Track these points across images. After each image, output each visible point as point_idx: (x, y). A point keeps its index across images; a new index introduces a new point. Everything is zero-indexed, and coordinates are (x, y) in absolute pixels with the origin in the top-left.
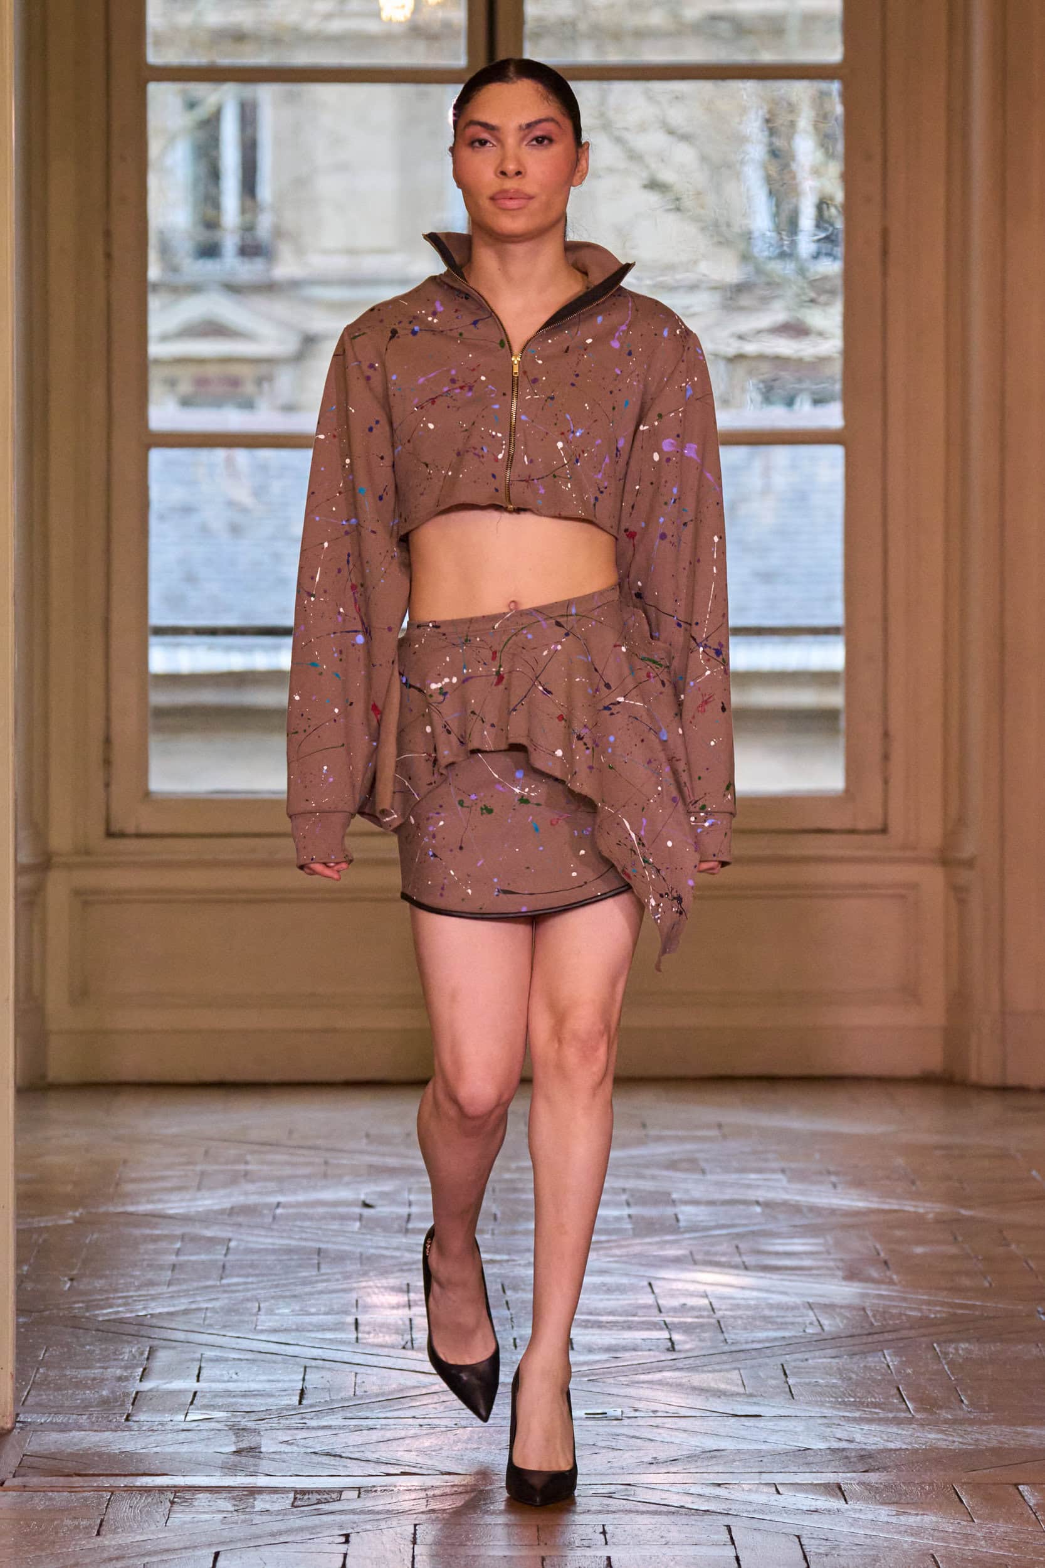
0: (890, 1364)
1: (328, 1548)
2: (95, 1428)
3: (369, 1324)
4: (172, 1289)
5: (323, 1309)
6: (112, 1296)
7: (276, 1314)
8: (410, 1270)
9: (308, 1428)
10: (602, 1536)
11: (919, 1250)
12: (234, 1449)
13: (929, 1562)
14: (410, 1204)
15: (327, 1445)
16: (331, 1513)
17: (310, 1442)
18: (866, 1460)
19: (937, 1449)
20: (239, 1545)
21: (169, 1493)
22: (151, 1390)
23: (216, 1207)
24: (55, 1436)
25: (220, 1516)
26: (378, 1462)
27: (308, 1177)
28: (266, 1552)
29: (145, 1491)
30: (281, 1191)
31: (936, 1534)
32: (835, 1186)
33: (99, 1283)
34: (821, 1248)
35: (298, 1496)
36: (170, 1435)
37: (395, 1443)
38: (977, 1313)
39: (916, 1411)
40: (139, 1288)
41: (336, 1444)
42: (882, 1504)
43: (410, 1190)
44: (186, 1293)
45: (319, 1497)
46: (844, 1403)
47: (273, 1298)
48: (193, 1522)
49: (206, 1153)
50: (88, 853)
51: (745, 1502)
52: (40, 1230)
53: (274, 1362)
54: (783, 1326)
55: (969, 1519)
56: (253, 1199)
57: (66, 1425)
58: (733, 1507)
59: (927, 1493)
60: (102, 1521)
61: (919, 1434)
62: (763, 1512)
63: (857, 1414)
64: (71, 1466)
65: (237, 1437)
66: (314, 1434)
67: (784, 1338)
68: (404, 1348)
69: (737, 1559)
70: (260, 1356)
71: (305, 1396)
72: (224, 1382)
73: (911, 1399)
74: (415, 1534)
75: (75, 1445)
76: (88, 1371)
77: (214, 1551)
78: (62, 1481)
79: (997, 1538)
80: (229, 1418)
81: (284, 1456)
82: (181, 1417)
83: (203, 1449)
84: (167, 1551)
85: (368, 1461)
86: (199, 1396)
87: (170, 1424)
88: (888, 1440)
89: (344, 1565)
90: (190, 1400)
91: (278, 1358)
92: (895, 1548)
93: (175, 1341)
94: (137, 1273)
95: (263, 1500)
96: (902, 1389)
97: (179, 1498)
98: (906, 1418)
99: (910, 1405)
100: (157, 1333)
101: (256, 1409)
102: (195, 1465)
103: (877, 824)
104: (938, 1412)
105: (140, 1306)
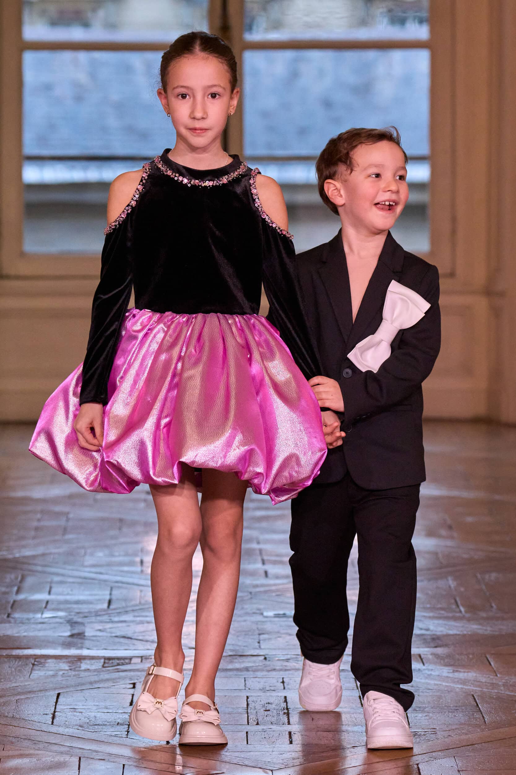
0: (452, 586)
1: (123, 691)
4: (36, 541)
5: (122, 553)
7: (94, 557)
9: (113, 622)
10: (282, 684)
11: (469, 519)
12: (68, 634)
13: (471, 699)
16: (126, 671)
17: (113, 630)
18: (436, 641)
19: (477, 634)
20: (71, 689)
21: (31, 659)
22: (21, 600)
25: (61, 672)
28: (87, 693)
29: (18, 658)
31: (476, 683)
36: (32, 626)
38: (502, 555)
39: (466, 612)
41: (129, 631)
42: (446, 665)
44: (43, 544)
45: (118, 662)
47: (93, 547)
48: (45, 676)
53: (94, 584)
55: (495, 674)
59: (471, 660)
61: (465, 626)
63: (431, 614)
65: (71, 627)
66: (115, 625)
71: (111, 604)
72: (65, 595)
73: (463, 606)
77: (57, 692)
79: (511, 685)
80: (66, 616)
81: (98, 638)
82: (39, 615)
83: (49, 633)
84: (30, 692)
85: (147, 641)
86: (50, 603)
87: (34, 619)
88: (449, 629)
89: (132, 701)
90: (44, 605)
91: (96, 582)
92: (451, 691)
93: (37, 571)
94: (15, 532)
95: (86, 663)
96: (458, 599)
97: (37, 662)
98: (459, 616)
99: (462, 609)
100: (26, 567)
101: (83, 611)
102: (47, 643)
103: (448, 271)
104: (479, 613)
105: (16, 551)
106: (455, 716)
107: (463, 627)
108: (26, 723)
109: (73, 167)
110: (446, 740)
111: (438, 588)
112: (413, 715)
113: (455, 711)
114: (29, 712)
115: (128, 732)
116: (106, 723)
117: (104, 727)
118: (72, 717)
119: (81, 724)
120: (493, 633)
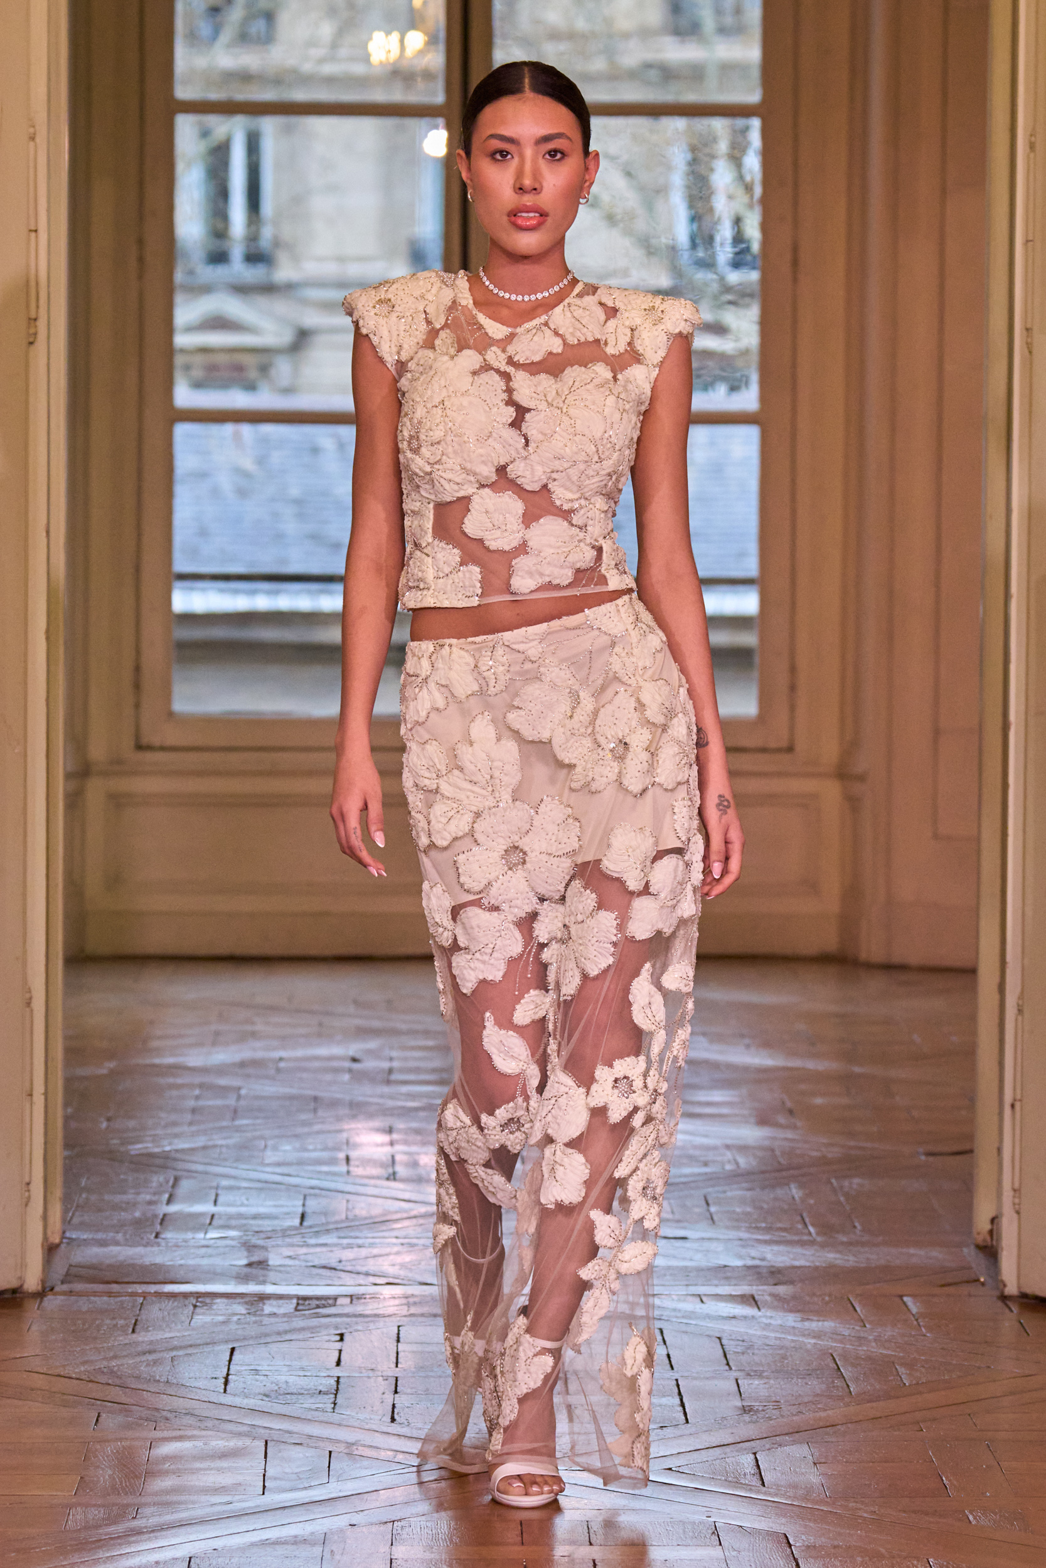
0: (796, 1197)
1: (326, 1345)
2: (129, 1244)
3: (358, 1159)
4: (194, 1128)
5: (319, 1147)
6: (142, 1134)
7: (279, 1151)
8: (392, 1115)
9: (308, 1246)
11: (819, 1101)
12: (244, 1262)
13: (829, 1360)
14: (391, 1059)
15: (324, 1260)
16: (329, 1316)
17: (309, 1257)
18: (776, 1275)
19: (835, 1266)
20: (251, 1342)
21: (192, 1298)
22: (175, 1213)
23: (229, 1061)
24: (96, 1250)
25: (236, 1318)
26: (367, 1274)
27: (306, 1036)
28: (274, 1348)
30: (283, 1048)
31: (835, 1336)
32: (748, 1046)
33: (131, 1124)
34: (736, 1099)
36: (192, 1251)
37: (380, 1259)
38: (868, 1153)
39: (818, 1234)
40: (166, 1126)
41: (332, 1259)
42: (791, 1311)
43: (392, 1048)
44: (205, 1132)
45: (318, 1303)
46: (757, 1228)
47: (277, 1137)
48: (212, 1323)
49: (220, 1016)
50: (119, 762)
51: (675, 1310)
52: (83, 1079)
53: (279, 1190)
54: (706, 1164)
55: (863, 1324)
56: (260, 1055)
57: (105, 1241)
58: (666, 1313)
59: (827, 1303)
60: (136, 1320)
61: (817, 1254)
62: (690, 1318)
63: (767, 1237)
64: (109, 1275)
65: (249, 1252)
66: (312, 1250)
67: (706, 1174)
68: (388, 1179)
69: (668, 1356)
70: (266, 1185)
71: (305, 1219)
72: (238, 1206)
73: (813, 1225)
74: (398, 1334)
75: (112, 1257)
76: (123, 1196)
77: (231, 1347)
78: (101, 1287)
79: (889, 1341)
80: (241, 1237)
81: (288, 1269)
82: (201, 1235)
83: (219, 1262)
84: (191, 1346)
85: (358, 1273)
86: (216, 1217)
87: (193, 1240)
88: (794, 1259)
89: (339, 1359)
90: (208, 1221)
91: (283, 1187)
92: (801, 1348)
93: (196, 1172)
94: (163, 1115)
95: (271, 1305)
96: (805, 1215)
97: (201, 1302)
98: (809, 1240)
99: (812, 1229)
100: (180, 1165)
101: (264, 1229)
102: (214, 1275)
103: (784, 744)
104: (836, 1236)
105: (165, 1142)
106: (807, 1384)
107: (814, 1255)
108: (187, 1390)
109: (236, 592)
110: (794, 1418)
111: (776, 1199)
112: (746, 1381)
113: (807, 1377)
114: (192, 1375)
115: (335, 1404)
116: (302, 1391)
117: (300, 1397)
118: (253, 1382)
119: (267, 1393)
120: (857, 1265)
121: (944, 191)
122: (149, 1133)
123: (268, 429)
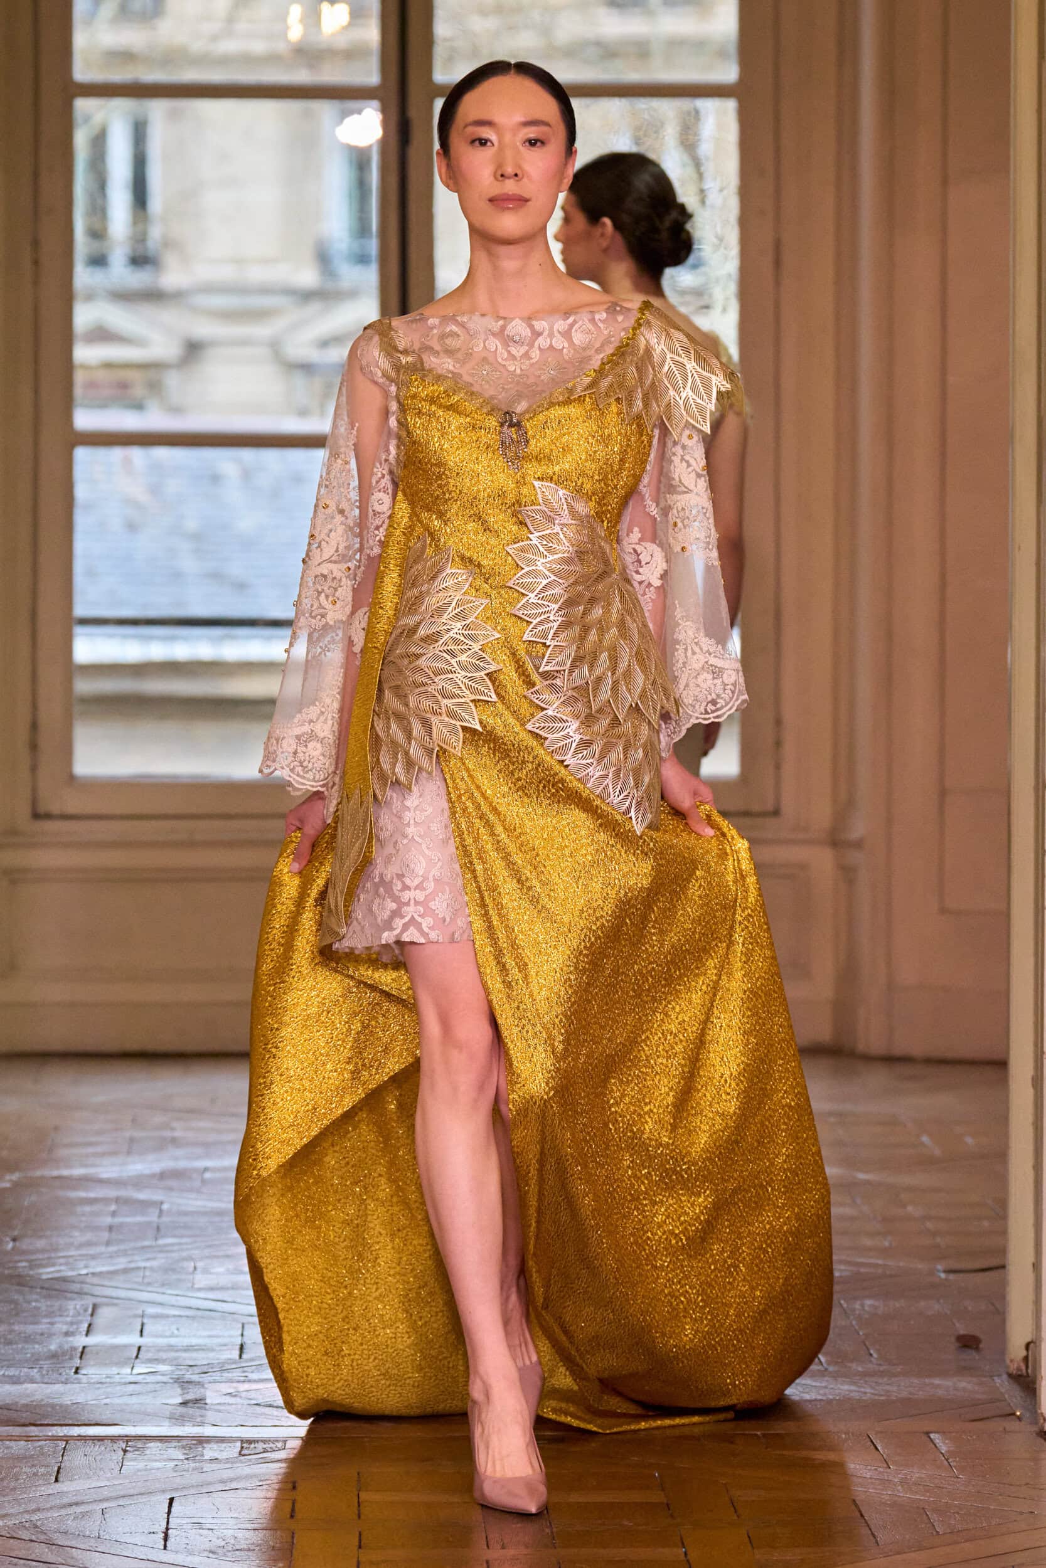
2: (46, 1381)
4: (112, 1248)
6: (53, 1255)
7: (210, 1273)
9: (249, 1381)
12: (180, 1401)
13: (851, 1505)
15: (269, 1397)
16: (278, 1461)
17: (253, 1395)
19: (849, 1399)
20: (192, 1491)
21: (121, 1442)
22: (94, 1346)
23: (147, 1172)
24: (9, 1388)
25: (172, 1464)
27: (233, 1143)
28: (218, 1498)
29: (99, 1440)
30: (207, 1156)
33: (40, 1244)
35: (245, 1445)
36: (118, 1388)
38: (880, 1271)
39: (829, 1363)
40: (81, 1246)
44: (125, 1253)
45: (265, 1446)
47: (207, 1257)
48: (146, 1470)
49: (134, 1121)
50: (14, 832)
53: (213, 1318)
55: (885, 1465)
56: (182, 1164)
57: (19, 1377)
59: (844, 1441)
60: (59, 1468)
61: (832, 1386)
64: (25, 1416)
65: (182, 1389)
66: (255, 1386)
69: (667, 1504)
70: (199, 1313)
71: (245, 1351)
72: (166, 1337)
74: (358, 1481)
75: (28, 1396)
76: (36, 1327)
77: (169, 1497)
78: (17, 1431)
79: (916, 1484)
80: (173, 1371)
81: (229, 1407)
82: (128, 1370)
83: (152, 1402)
84: (123, 1496)
86: (143, 1350)
87: (117, 1376)
88: (804, 1392)
89: (293, 1510)
90: (135, 1355)
91: (216, 1315)
93: (117, 1298)
94: (76, 1234)
95: (211, 1449)
97: (131, 1446)
98: (819, 1370)
100: (98, 1291)
101: (199, 1363)
102: (146, 1416)
103: (770, 807)
104: (849, 1364)
105: (82, 1264)
107: (826, 1387)
108: (121, 1547)
114: (126, 1530)
115: (291, 1561)
116: (253, 1547)
117: (251, 1553)
118: (197, 1537)
119: (213, 1549)
120: (876, 1398)
121: (945, 182)
122: (61, 1254)
123: (162, 453)
